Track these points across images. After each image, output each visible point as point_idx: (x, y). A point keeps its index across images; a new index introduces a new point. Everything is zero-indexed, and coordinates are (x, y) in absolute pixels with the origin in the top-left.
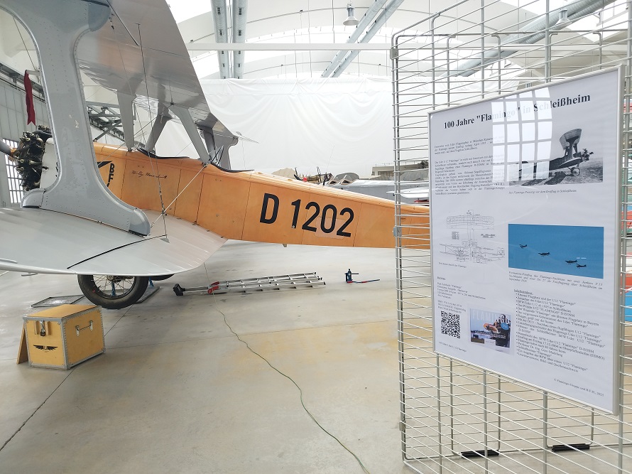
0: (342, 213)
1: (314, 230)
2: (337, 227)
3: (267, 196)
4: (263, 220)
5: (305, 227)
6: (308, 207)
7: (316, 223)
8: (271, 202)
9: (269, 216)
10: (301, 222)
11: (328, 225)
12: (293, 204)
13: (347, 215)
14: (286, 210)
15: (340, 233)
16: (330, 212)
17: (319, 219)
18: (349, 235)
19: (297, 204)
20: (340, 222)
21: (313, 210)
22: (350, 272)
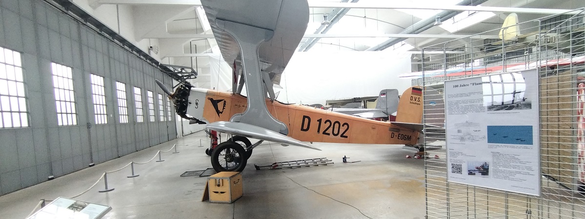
0: (343, 126)
1: (329, 134)
2: (341, 133)
3: (305, 117)
4: (302, 129)
5: (324, 133)
6: (325, 123)
7: (330, 131)
8: (307, 120)
9: (305, 127)
10: (322, 130)
11: (336, 132)
12: (318, 121)
13: (346, 126)
14: (314, 124)
15: (342, 136)
16: (337, 125)
17: (331, 129)
18: (346, 137)
19: (320, 121)
20: (342, 131)
21: (328, 124)
22: (345, 157)
